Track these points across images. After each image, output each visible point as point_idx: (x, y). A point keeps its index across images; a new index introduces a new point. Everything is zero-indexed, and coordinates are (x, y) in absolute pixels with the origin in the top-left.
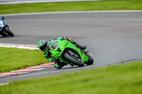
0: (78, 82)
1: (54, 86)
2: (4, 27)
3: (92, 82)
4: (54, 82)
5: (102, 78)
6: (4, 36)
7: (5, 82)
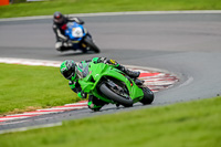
0: (169, 121)
1: (132, 127)
2: (84, 38)
3: (192, 122)
4: (133, 122)
5: (207, 115)
6: (85, 52)
7: (56, 122)
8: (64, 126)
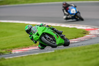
8: (55, 52)
